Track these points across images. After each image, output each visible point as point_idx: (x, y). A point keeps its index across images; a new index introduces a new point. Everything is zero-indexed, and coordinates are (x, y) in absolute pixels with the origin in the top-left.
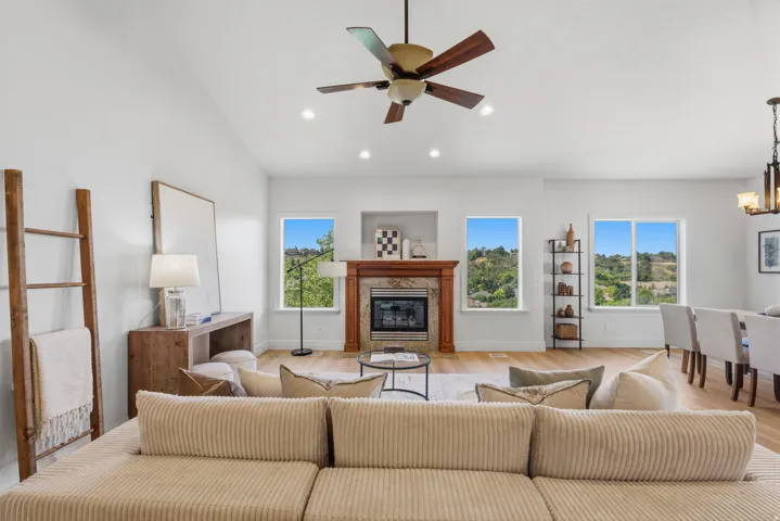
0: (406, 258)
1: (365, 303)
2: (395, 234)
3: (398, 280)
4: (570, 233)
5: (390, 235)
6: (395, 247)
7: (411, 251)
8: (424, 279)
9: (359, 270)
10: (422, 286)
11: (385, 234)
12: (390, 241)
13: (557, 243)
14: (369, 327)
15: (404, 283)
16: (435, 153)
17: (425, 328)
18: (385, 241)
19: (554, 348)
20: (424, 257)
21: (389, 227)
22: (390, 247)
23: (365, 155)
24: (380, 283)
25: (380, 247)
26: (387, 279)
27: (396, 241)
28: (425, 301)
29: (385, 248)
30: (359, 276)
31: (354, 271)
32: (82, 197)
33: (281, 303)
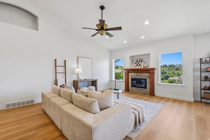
0: (142, 67)
1: (130, 79)
2: (140, 61)
3: (138, 74)
5: (138, 61)
6: (140, 65)
7: (144, 66)
8: (145, 73)
9: (129, 71)
10: (145, 76)
11: (137, 61)
12: (138, 63)
13: (204, 60)
14: (131, 86)
15: (140, 74)
16: (143, 37)
17: (146, 88)
18: (137, 63)
19: (201, 102)
20: (147, 67)
21: (138, 59)
22: (138, 65)
23: (125, 42)
24: (133, 74)
25: (136, 65)
26: (135, 73)
27: (140, 63)
28: (146, 80)
29: (137, 65)
30: (128, 72)
31: (127, 71)
32: (65, 61)
33: (114, 78)
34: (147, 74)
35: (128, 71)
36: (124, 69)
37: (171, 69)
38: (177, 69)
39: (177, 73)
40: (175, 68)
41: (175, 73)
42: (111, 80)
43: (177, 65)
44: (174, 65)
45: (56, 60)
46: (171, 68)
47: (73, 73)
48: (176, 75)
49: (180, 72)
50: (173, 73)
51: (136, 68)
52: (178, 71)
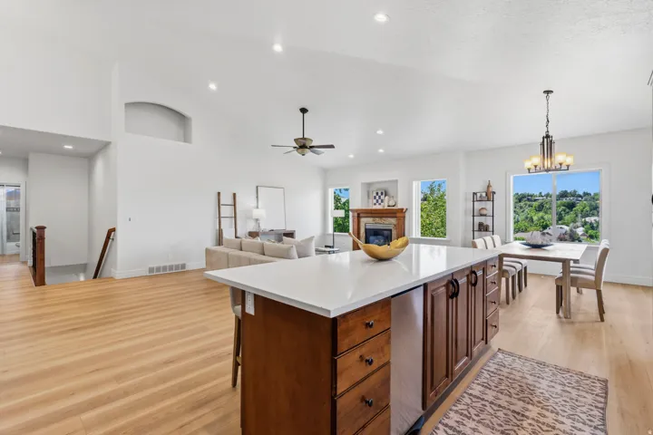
0: (386, 207)
1: (362, 231)
2: (382, 194)
3: (377, 219)
4: (489, 186)
5: (379, 194)
6: (382, 201)
7: (388, 203)
8: (390, 219)
9: (360, 214)
10: (390, 223)
11: (377, 194)
12: (380, 197)
13: (479, 195)
15: (380, 221)
16: (381, 151)
18: (377, 197)
20: (393, 206)
21: (379, 189)
22: (380, 201)
23: (352, 156)
24: (369, 221)
25: (375, 201)
26: (373, 219)
27: (382, 197)
28: (391, 231)
29: (377, 201)
30: (359, 217)
31: (356, 215)
32: (234, 195)
33: (331, 230)
34: (393, 221)
35: (358, 214)
36: (353, 211)
37: (521, 207)
38: (540, 208)
39: (539, 220)
40: (535, 204)
41: (532, 219)
42: (324, 234)
43: (540, 195)
44: (531, 196)
45: (219, 193)
46: (522, 204)
47: (248, 217)
48: (536, 225)
49: (546, 217)
50: (527, 218)
51: (374, 207)
52: (541, 214)
